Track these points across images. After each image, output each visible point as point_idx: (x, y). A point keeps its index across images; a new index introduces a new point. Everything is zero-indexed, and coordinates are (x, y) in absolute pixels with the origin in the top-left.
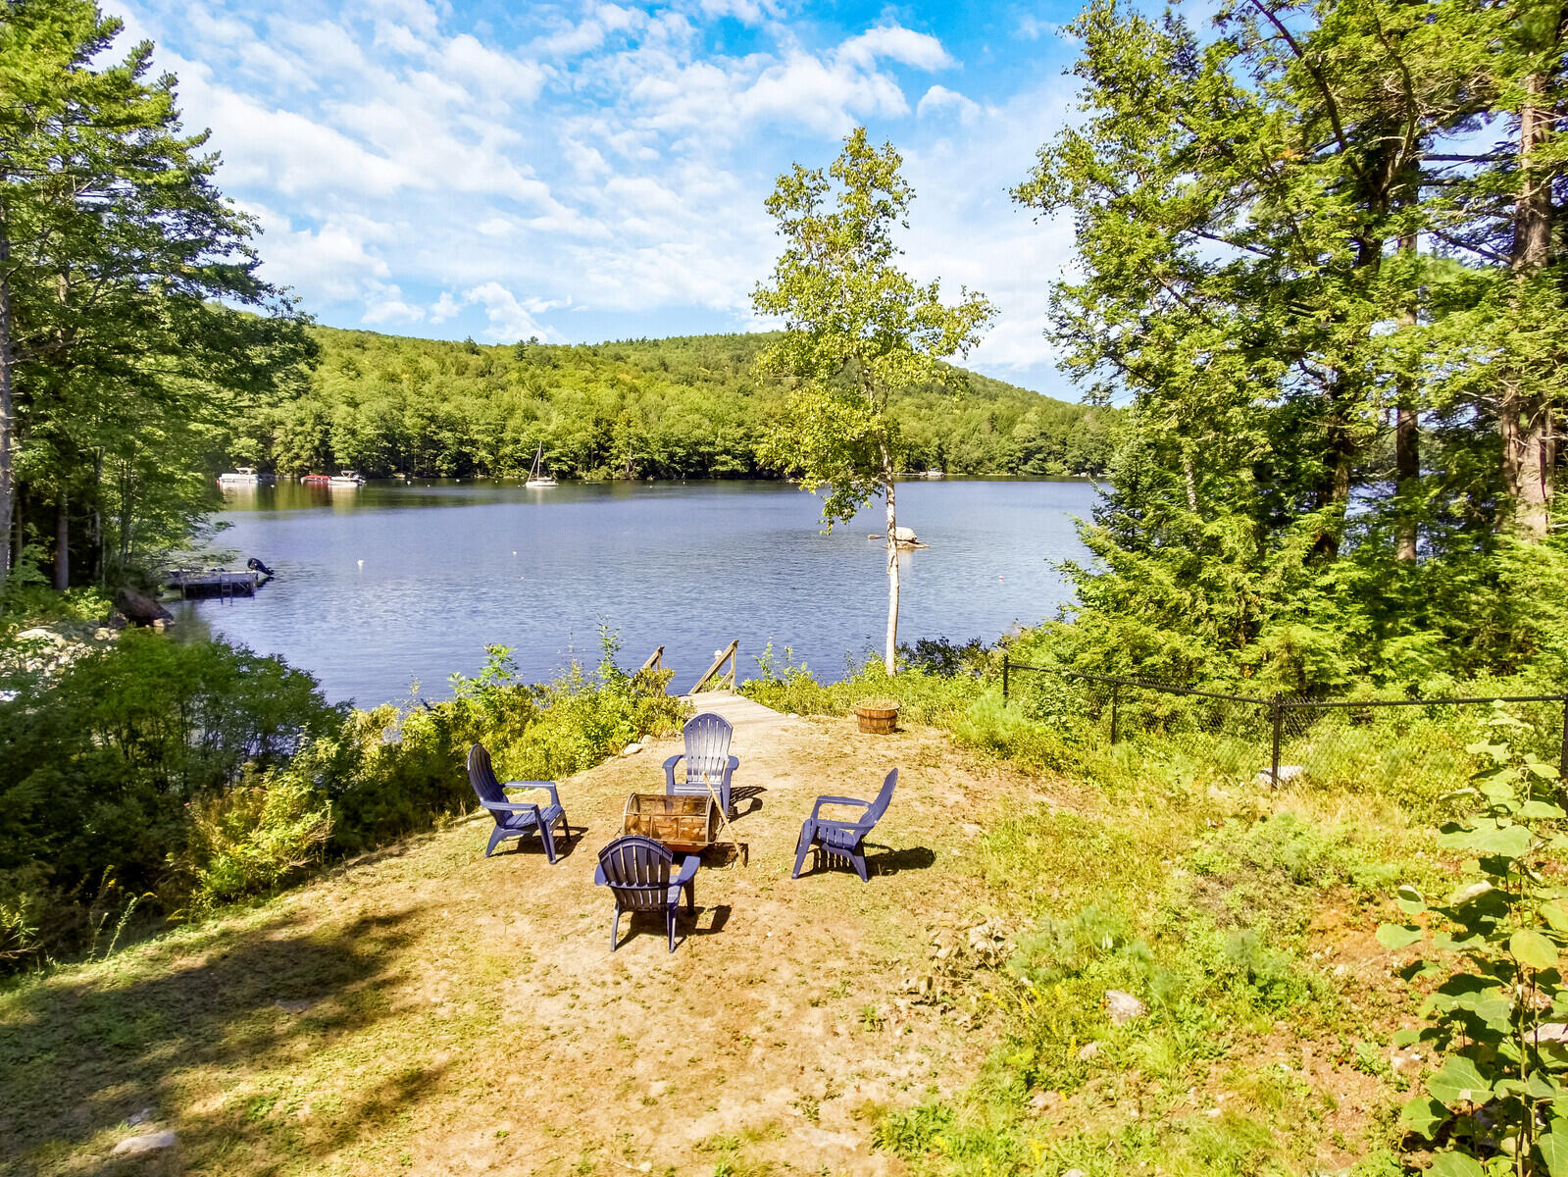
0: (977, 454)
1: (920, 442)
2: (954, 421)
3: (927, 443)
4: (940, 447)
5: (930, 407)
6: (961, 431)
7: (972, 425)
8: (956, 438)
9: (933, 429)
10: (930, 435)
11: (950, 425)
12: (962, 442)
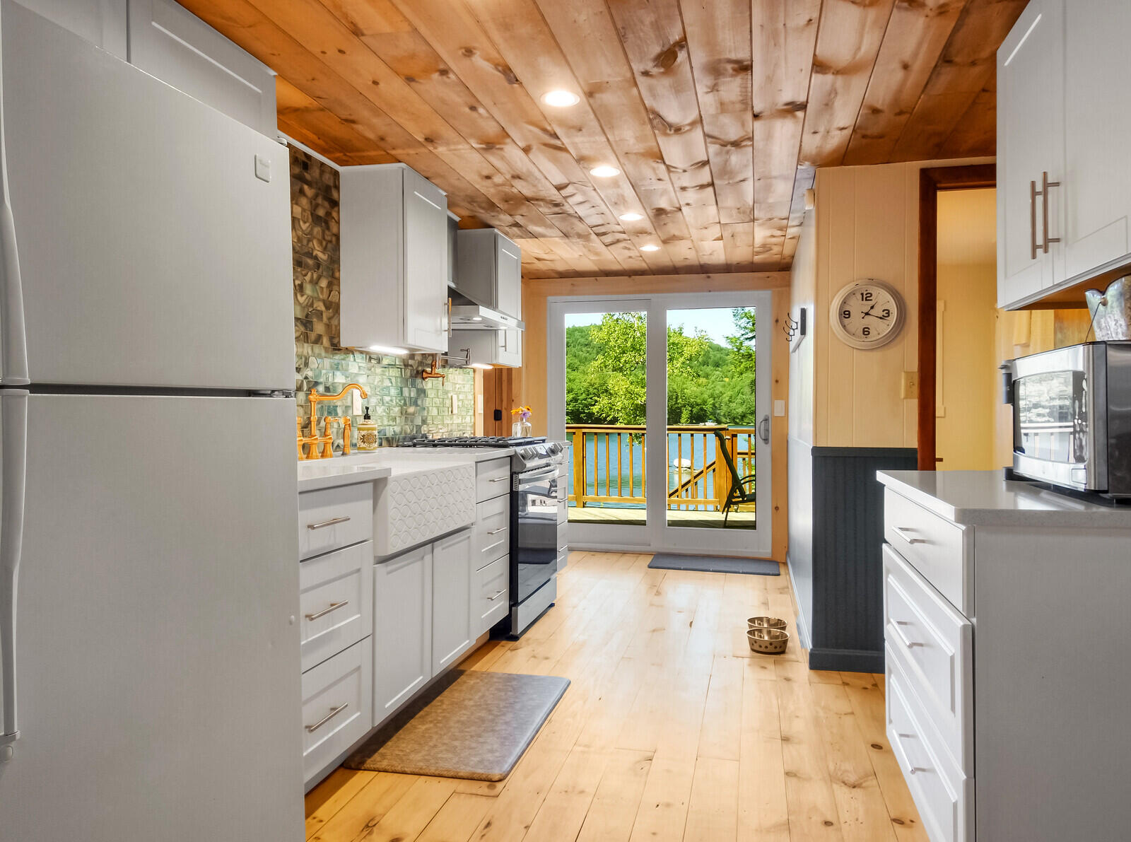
0: (740, 410)
1: (699, 401)
2: (724, 386)
3: (705, 402)
4: (714, 404)
5: (707, 376)
6: (729, 393)
7: (736, 390)
8: (726, 398)
9: (709, 392)
10: (706, 396)
11: (721, 389)
12: (730, 402)
